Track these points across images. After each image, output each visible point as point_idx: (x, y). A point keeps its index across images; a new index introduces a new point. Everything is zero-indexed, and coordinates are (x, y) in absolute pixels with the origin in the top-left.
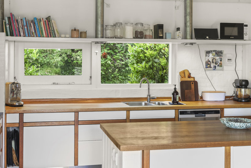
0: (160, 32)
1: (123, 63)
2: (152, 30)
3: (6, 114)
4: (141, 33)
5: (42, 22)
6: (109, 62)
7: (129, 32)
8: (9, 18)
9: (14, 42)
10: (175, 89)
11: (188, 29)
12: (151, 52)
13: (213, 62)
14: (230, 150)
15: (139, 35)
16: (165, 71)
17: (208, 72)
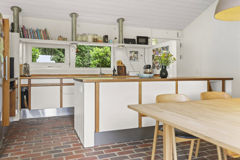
0: (106, 40)
1: (88, 63)
2: (102, 38)
3: (20, 79)
4: (97, 39)
5: (42, 32)
6: (81, 63)
7: (90, 38)
8: (22, 28)
9: (25, 43)
10: (114, 68)
11: (121, 39)
12: (102, 53)
13: (133, 57)
14: (141, 84)
15: (95, 40)
16: (109, 63)
17: (131, 62)
